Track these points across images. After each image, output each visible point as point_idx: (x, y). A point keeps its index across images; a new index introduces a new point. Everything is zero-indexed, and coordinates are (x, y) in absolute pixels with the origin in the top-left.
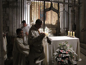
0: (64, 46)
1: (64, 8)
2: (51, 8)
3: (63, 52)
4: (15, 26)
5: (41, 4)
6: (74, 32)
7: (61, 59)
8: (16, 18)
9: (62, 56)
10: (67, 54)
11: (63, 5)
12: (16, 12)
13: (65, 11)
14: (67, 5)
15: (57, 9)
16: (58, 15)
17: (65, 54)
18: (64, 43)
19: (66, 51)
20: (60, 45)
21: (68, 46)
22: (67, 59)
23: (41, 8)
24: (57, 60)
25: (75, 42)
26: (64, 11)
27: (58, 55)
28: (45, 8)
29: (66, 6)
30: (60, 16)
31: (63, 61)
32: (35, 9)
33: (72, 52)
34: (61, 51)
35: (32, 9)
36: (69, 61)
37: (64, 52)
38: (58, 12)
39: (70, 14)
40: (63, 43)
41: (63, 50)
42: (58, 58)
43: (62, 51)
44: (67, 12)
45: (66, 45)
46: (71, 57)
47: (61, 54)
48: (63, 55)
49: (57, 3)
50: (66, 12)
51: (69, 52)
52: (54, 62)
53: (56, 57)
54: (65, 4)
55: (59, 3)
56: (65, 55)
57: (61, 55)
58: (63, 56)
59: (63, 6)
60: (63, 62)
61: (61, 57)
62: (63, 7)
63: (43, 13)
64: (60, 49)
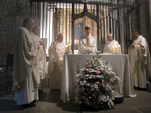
2: (85, 13)
3: (91, 70)
7: (85, 82)
9: (88, 77)
15: (96, 15)
16: (98, 24)
17: (95, 74)
22: (98, 82)
24: (80, 83)
25: (120, 61)
31: (89, 85)
32: (65, 20)
34: (87, 70)
37: (93, 71)
42: (82, 80)
43: (89, 69)
44: (113, 19)
46: (105, 79)
50: (111, 19)
53: (78, 80)
55: (97, 5)
56: (94, 76)
57: (88, 75)
58: (90, 77)
61: (87, 79)
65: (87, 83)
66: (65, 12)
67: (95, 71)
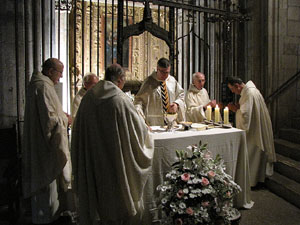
0: (194, 157)
1: (191, 24)
2: (146, 25)
3: (192, 179)
4: (11, 90)
5: (110, 10)
6: (226, 110)
7: (183, 205)
8: (14, 62)
9: (187, 195)
10: (207, 187)
11: (189, 16)
12: (13, 36)
13: (194, 35)
14: (202, 14)
15: (168, 29)
16: (171, 50)
17: (199, 186)
18: (193, 149)
19: (200, 177)
20: (178, 156)
21: (208, 157)
22: (207, 203)
23: (109, 26)
24: (171, 209)
25: (231, 145)
26: (191, 34)
27: (174, 191)
28: (125, 25)
29: (197, 20)
30: (178, 53)
31: (191, 211)
33: (221, 180)
34: (183, 176)
35: (76, 28)
36: (211, 211)
37: (196, 181)
38: (169, 37)
39: (213, 45)
40: (190, 147)
41: (192, 172)
42: (175, 201)
43: (186, 176)
44: (200, 40)
45: (202, 154)
46: (219, 196)
47: (182, 189)
48: (190, 192)
49: (168, 9)
50: (197, 40)
51: (212, 181)
52: (160, 217)
53: (164, 201)
54: (194, 12)
56: (200, 191)
57: (186, 191)
58: (192, 196)
59: (186, 18)
60: (193, 216)
61: (186, 198)
62: (188, 21)
63: (115, 43)
64: (181, 170)
65: (187, 207)
66: (89, 9)
67: (200, 181)
